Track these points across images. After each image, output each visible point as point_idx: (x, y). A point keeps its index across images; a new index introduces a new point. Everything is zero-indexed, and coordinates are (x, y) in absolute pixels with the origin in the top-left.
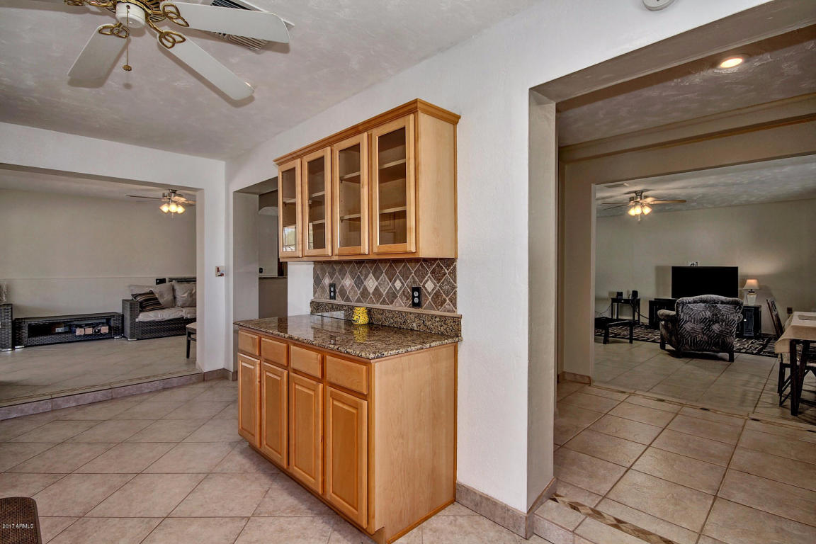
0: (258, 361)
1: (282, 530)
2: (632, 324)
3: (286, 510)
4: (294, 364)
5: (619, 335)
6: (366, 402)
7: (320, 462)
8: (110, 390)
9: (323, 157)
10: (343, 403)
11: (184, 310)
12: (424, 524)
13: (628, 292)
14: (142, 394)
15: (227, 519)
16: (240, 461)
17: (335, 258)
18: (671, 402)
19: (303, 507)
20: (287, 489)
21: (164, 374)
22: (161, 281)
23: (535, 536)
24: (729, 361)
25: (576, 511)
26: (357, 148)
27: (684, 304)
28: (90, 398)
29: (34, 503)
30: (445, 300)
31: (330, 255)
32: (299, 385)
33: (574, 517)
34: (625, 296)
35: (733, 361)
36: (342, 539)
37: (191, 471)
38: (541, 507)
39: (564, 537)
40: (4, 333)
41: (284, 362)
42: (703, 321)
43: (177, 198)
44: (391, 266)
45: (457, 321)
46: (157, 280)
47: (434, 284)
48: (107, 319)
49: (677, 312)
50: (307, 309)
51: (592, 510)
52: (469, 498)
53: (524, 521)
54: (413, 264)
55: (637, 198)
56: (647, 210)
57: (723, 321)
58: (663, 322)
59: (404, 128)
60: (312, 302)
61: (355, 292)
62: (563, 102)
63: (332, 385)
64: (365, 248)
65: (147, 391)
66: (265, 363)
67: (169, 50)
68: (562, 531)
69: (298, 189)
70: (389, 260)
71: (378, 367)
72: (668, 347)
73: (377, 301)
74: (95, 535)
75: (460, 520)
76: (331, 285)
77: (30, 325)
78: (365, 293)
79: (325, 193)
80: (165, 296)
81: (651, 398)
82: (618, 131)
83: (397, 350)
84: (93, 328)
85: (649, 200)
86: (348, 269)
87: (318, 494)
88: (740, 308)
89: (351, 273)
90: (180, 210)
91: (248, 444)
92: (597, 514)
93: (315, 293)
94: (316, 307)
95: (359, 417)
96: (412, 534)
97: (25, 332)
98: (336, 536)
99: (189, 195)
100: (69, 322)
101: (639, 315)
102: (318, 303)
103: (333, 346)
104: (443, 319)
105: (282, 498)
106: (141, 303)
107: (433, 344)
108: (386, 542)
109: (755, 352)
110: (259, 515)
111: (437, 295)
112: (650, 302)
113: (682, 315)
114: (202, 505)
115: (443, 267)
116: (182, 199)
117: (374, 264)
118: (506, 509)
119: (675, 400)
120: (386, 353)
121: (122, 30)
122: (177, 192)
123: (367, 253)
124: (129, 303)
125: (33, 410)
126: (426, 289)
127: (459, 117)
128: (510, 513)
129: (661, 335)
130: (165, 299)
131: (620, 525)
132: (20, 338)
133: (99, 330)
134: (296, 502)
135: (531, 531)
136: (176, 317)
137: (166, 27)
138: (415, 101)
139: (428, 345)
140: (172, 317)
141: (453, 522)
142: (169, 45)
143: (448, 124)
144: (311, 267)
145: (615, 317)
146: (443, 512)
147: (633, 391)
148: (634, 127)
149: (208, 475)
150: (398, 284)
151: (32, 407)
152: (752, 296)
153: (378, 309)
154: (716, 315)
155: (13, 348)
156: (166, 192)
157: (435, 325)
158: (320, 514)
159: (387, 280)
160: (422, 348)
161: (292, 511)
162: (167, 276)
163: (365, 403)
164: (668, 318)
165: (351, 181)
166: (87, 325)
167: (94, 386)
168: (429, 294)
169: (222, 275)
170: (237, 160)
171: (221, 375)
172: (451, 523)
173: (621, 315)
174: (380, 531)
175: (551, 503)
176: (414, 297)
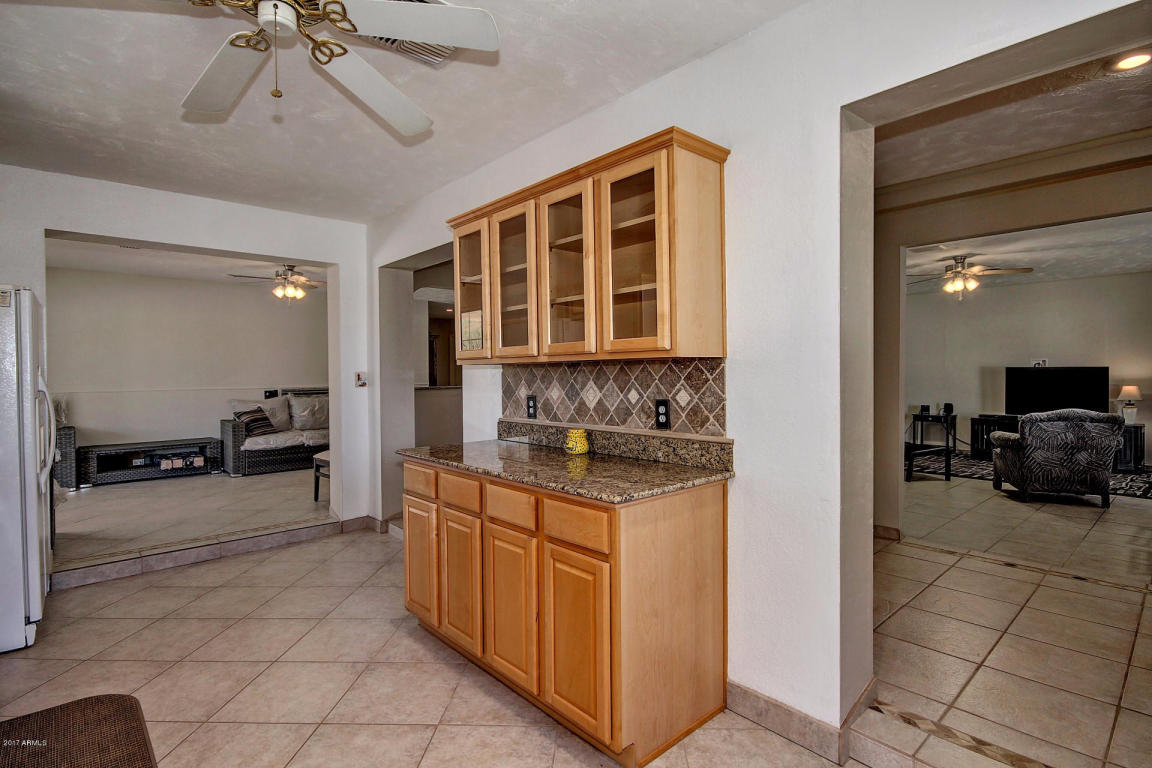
0: (434, 506)
1: (485, 745)
2: (947, 453)
3: (485, 716)
4: (491, 511)
5: (928, 468)
6: (608, 565)
7: (534, 649)
8: (218, 546)
9: (524, 215)
10: (572, 566)
11: (305, 434)
12: (686, 740)
13: (938, 405)
14: (260, 551)
15: (406, 728)
16: (408, 646)
17: (543, 359)
18: (1027, 568)
19: (509, 713)
20: (481, 687)
21: (288, 524)
22: (271, 394)
23: (851, 761)
24: (1103, 507)
25: (910, 727)
26: (576, 201)
27: (1033, 422)
28: (192, 556)
29: (137, 702)
30: (708, 419)
31: (536, 354)
32: (500, 539)
33: (910, 736)
34: (933, 412)
35: (1108, 506)
36: (572, 759)
37: (345, 659)
38: (859, 719)
39: (898, 762)
40: (66, 467)
41: (476, 507)
42: (1064, 447)
43: (296, 278)
44: (622, 369)
45: (726, 448)
46: (266, 392)
47: (690, 395)
48: (201, 447)
49: (1023, 434)
50: (492, 433)
51: (935, 724)
52: (748, 704)
53: (836, 739)
54: (657, 366)
55: (956, 267)
56: (972, 285)
57: (1092, 447)
58: (998, 450)
59: (652, 170)
60: (500, 423)
61: (567, 408)
62: (885, 126)
63: (552, 540)
64: (591, 344)
65: (266, 547)
66: (447, 509)
67: (324, 67)
68: (894, 755)
69: (485, 261)
70: (619, 361)
71: (624, 514)
72: (1006, 486)
73: (602, 420)
74: (227, 747)
75: (737, 736)
76: (530, 398)
77: (99, 457)
78: (582, 409)
79: (528, 265)
80: (278, 414)
81: (995, 562)
82: (945, 168)
83: (650, 490)
84: (184, 458)
85: (976, 270)
86: (555, 375)
87: (531, 695)
88: (1119, 429)
89: (560, 381)
90: (300, 294)
91: (417, 622)
92: (946, 733)
93: (504, 410)
94: (506, 429)
95: (596, 585)
96: (671, 753)
97: (93, 465)
98: (562, 754)
99: (312, 273)
100: (149, 451)
101: (955, 439)
102: (510, 424)
103: (554, 485)
104: (705, 446)
105: (478, 699)
106: (247, 424)
107: (697, 482)
108: (636, 764)
109: (1138, 493)
110: (449, 723)
111: (695, 411)
112: (973, 420)
113: (1030, 438)
114: (368, 707)
115: (705, 370)
116: (303, 279)
117: (596, 367)
118: (806, 721)
119: (1033, 565)
120: (636, 495)
121: (262, 41)
122: (296, 269)
123: (594, 351)
124: (231, 425)
125: (117, 572)
126: (678, 403)
127: (727, 152)
128: (814, 727)
129: (995, 470)
130: (279, 418)
131: (983, 748)
132: (86, 474)
133: (192, 463)
134: (498, 705)
135: (845, 755)
136: (294, 444)
137: (325, 33)
138: (671, 130)
139: (690, 484)
140: (289, 444)
141: (729, 739)
142: (324, 59)
143: (711, 162)
144: (499, 371)
145: (919, 442)
146: (710, 724)
147: (965, 551)
148: (971, 161)
149: (370, 665)
150: (633, 396)
151: (117, 569)
152: (1129, 410)
153: (603, 432)
154: (1083, 438)
155: (78, 488)
156: (281, 270)
157: (692, 455)
158: (535, 722)
159: (616, 388)
160: (682, 488)
161: (494, 718)
162: (279, 387)
163: (606, 566)
164: (1005, 444)
165: (568, 250)
166: (174, 455)
167: (196, 540)
168: (683, 409)
169: (364, 385)
170: (383, 222)
171: (366, 525)
172: (725, 740)
173: (929, 440)
174: (628, 750)
175: (873, 714)
176: (658, 414)
